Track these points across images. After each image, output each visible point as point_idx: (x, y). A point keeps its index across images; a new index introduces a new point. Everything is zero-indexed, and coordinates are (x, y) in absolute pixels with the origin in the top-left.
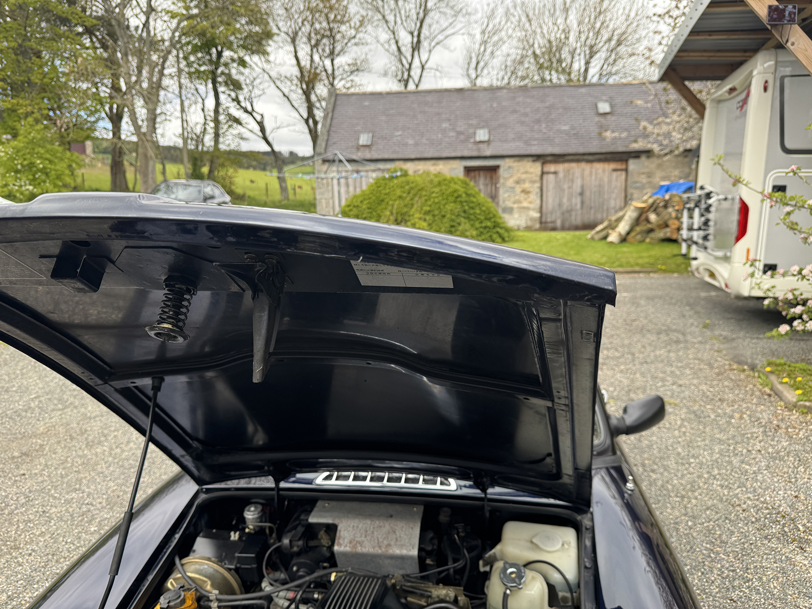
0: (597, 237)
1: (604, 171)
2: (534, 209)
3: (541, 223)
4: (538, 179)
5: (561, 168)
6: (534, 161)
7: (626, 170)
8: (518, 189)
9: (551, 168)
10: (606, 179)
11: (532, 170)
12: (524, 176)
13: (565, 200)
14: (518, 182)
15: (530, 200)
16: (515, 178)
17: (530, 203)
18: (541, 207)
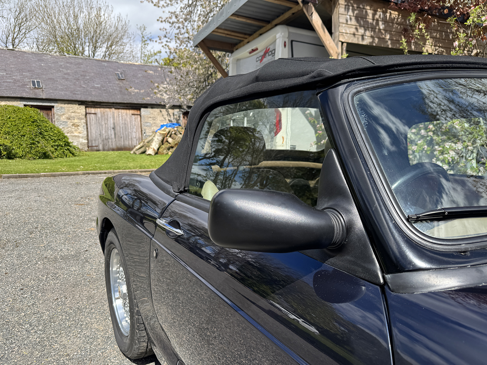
0: (137, 152)
1: (126, 114)
2: (82, 138)
3: (88, 147)
4: (84, 117)
5: (98, 111)
6: (79, 105)
7: (140, 115)
8: (70, 123)
9: (93, 110)
10: (128, 120)
11: (79, 111)
12: (73, 114)
13: (104, 132)
14: (69, 119)
15: (79, 131)
16: (67, 115)
17: (80, 133)
18: (88, 135)
